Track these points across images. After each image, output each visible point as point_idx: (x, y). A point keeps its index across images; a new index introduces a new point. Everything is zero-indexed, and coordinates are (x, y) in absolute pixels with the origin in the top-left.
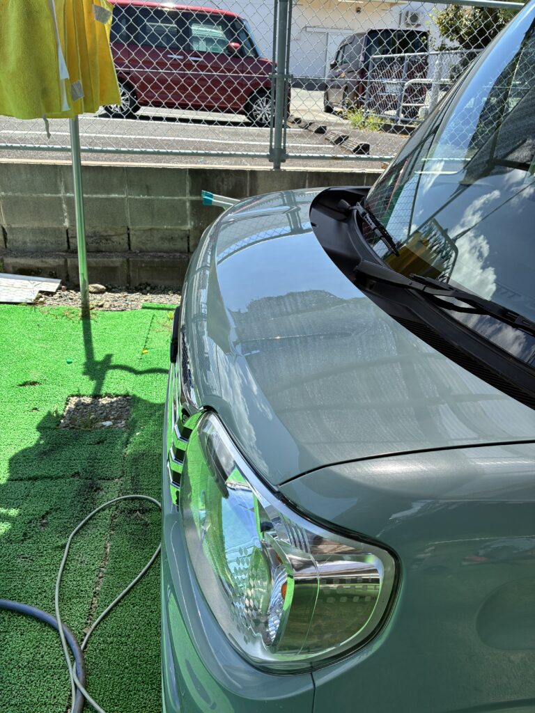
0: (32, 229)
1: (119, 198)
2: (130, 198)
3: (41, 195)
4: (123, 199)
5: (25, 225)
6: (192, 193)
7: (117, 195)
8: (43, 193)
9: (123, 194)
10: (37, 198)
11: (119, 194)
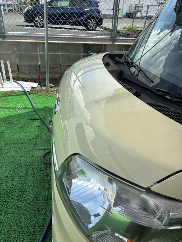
0: (28, 65)
1: (58, 54)
2: (62, 54)
3: (31, 53)
4: (59, 54)
5: (25, 64)
6: (83, 53)
7: (57, 53)
8: (31, 52)
9: (59, 52)
10: (30, 54)
11: (58, 53)
